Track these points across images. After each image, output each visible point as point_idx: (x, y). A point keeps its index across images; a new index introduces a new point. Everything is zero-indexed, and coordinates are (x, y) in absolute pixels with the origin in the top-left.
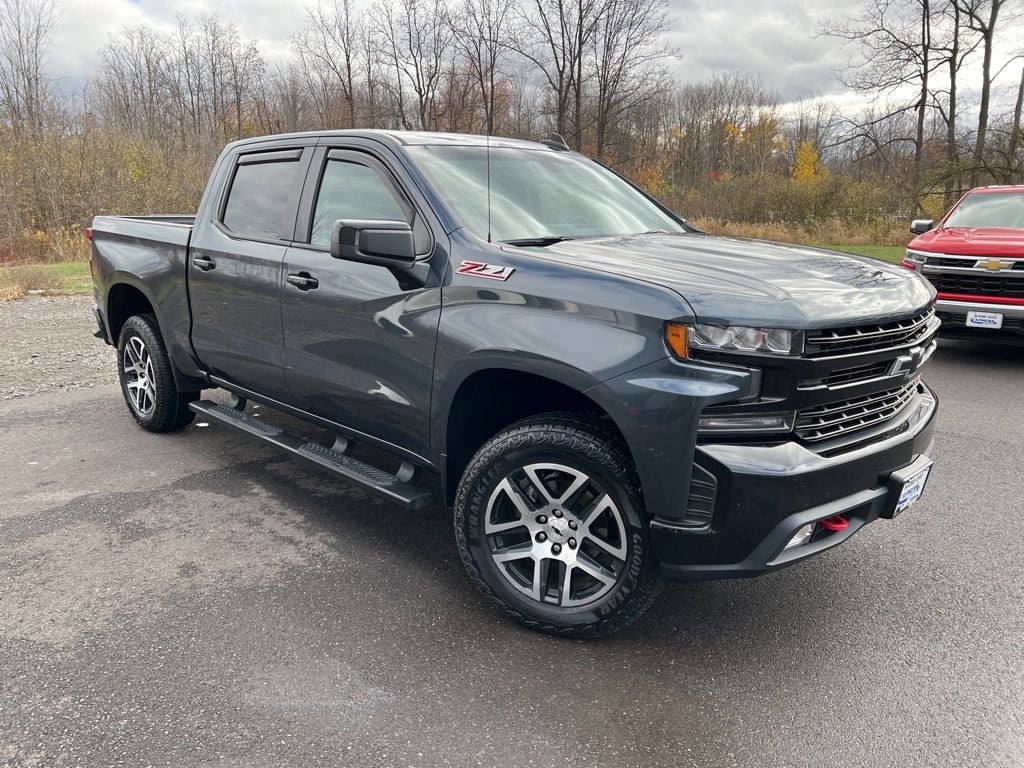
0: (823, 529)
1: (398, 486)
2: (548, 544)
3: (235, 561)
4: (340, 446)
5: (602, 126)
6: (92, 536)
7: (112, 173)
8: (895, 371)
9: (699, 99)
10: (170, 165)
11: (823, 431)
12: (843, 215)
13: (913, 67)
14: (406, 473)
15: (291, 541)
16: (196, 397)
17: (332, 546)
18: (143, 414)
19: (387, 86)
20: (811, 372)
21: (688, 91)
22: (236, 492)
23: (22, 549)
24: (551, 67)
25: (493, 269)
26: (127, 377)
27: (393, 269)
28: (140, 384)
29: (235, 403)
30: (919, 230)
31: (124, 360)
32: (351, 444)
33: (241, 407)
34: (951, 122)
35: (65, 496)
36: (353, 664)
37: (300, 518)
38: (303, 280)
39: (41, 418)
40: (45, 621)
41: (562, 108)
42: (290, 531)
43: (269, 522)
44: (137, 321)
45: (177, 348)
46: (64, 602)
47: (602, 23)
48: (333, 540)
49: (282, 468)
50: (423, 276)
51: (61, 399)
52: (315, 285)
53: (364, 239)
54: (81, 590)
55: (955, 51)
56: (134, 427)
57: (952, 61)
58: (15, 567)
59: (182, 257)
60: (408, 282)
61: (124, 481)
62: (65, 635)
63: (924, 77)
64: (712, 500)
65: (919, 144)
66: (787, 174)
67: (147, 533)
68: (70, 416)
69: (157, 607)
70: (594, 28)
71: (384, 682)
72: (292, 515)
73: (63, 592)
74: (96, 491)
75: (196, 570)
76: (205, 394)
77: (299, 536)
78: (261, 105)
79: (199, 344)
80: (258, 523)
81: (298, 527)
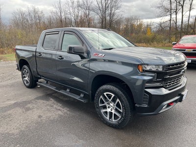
0: (169, 105)
1: (81, 98)
2: (110, 109)
3: (49, 114)
4: (68, 90)
5: (110, 25)
6: (19, 110)
7: (15, 37)
8: (181, 73)
9: (128, 20)
10: (27, 35)
11: (168, 85)
12: (157, 41)
13: (169, 13)
14: (82, 95)
15: (60, 110)
16: (38, 81)
17: (68, 111)
18: (27, 85)
19: (68, 19)
20: (166, 74)
21: (126, 19)
22: (48, 100)
23: (5, 114)
24: (100, 14)
25: (100, 55)
26: (23, 77)
27: (80, 55)
28: (26, 79)
29: (46, 82)
30: (174, 44)
31: (23, 74)
32: (70, 90)
33: (47, 83)
34: (176, 23)
35: (13, 102)
36: (76, 135)
37: (61, 105)
38: (60, 58)
39: (6, 86)
40: (12, 129)
41: (102, 22)
42: (59, 108)
43: (55, 106)
44: (25, 66)
45: (34, 71)
46: (15, 125)
47: (110, 6)
48: (68, 109)
49: (56, 95)
50: (86, 56)
51: (10, 82)
52: (63, 59)
53: (74, 49)
54: (18, 122)
55: (176, 10)
56: (25, 87)
57: (176, 12)
58: (4, 117)
59: (34, 53)
60: (83, 58)
61: (25, 99)
62: (16, 132)
63: (171, 15)
64: (148, 100)
65: (170, 28)
66: (145, 34)
67: (31, 109)
68: (12, 85)
69: (34, 125)
70: (108, 7)
71: (83, 139)
72: (59, 104)
73: (15, 122)
74: (19, 101)
75: (41, 117)
76: (39, 80)
77: (61, 109)
78: (44, 23)
79: (38, 70)
80: (53, 106)
81: (61, 107)
